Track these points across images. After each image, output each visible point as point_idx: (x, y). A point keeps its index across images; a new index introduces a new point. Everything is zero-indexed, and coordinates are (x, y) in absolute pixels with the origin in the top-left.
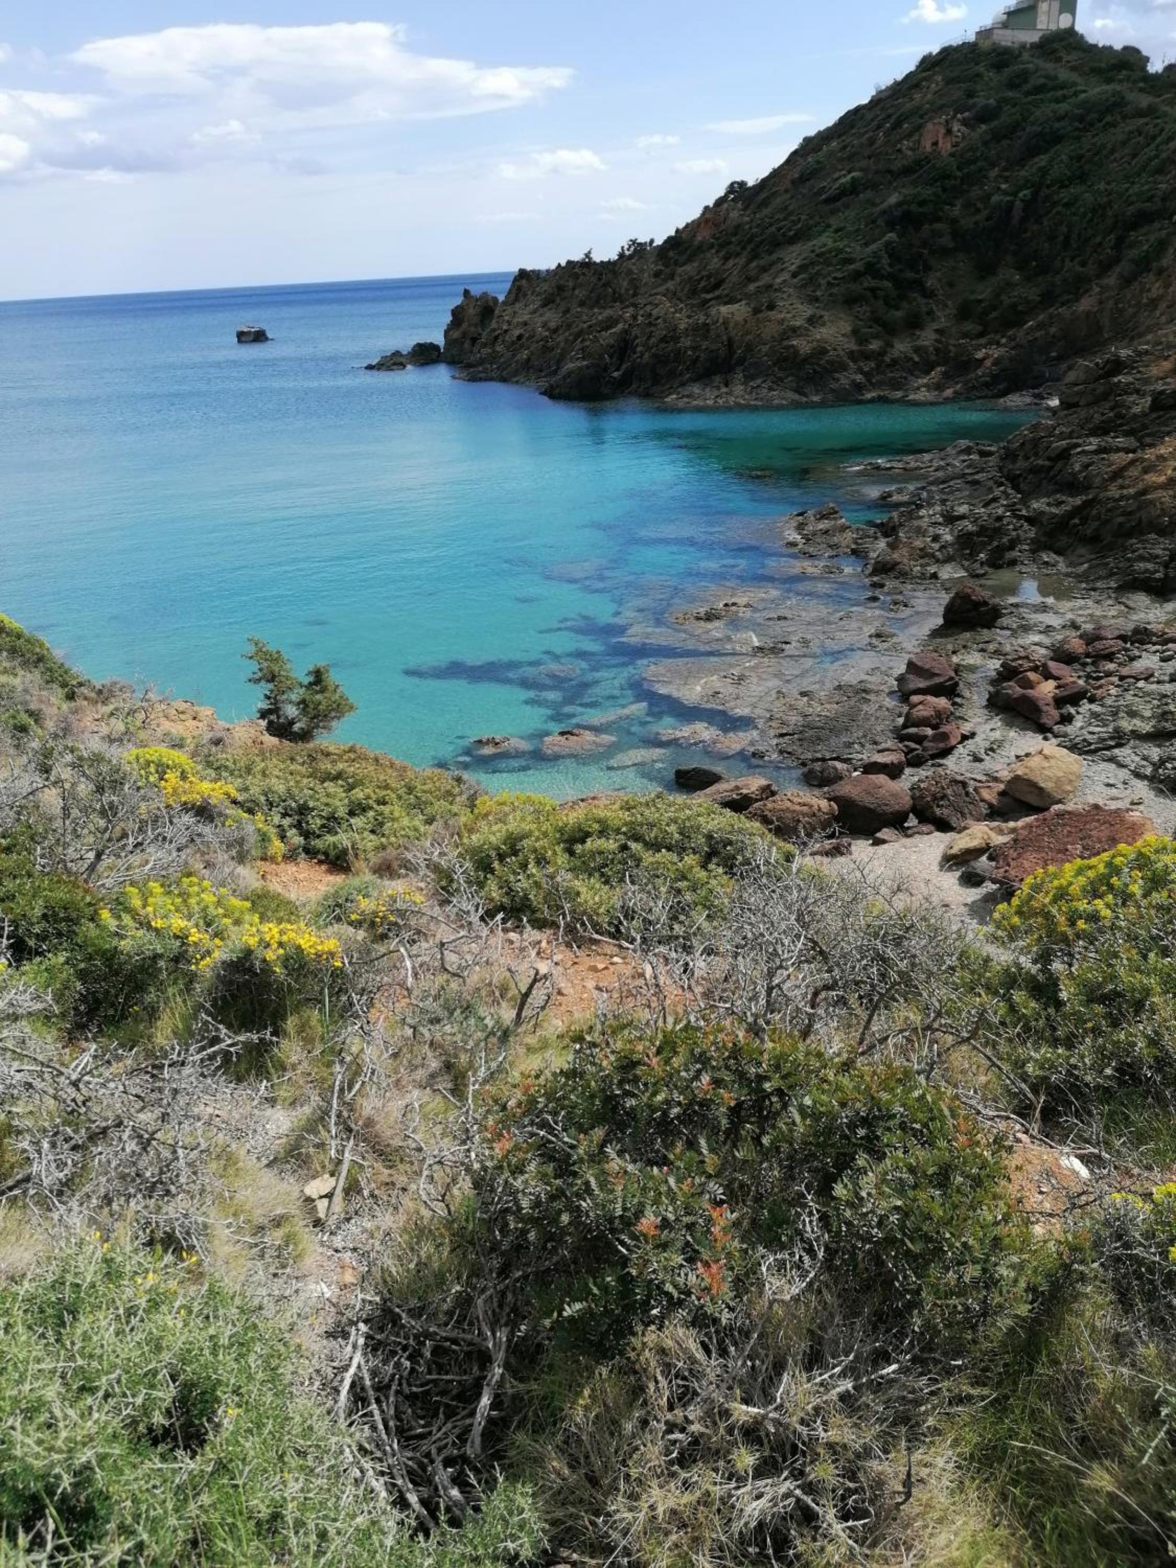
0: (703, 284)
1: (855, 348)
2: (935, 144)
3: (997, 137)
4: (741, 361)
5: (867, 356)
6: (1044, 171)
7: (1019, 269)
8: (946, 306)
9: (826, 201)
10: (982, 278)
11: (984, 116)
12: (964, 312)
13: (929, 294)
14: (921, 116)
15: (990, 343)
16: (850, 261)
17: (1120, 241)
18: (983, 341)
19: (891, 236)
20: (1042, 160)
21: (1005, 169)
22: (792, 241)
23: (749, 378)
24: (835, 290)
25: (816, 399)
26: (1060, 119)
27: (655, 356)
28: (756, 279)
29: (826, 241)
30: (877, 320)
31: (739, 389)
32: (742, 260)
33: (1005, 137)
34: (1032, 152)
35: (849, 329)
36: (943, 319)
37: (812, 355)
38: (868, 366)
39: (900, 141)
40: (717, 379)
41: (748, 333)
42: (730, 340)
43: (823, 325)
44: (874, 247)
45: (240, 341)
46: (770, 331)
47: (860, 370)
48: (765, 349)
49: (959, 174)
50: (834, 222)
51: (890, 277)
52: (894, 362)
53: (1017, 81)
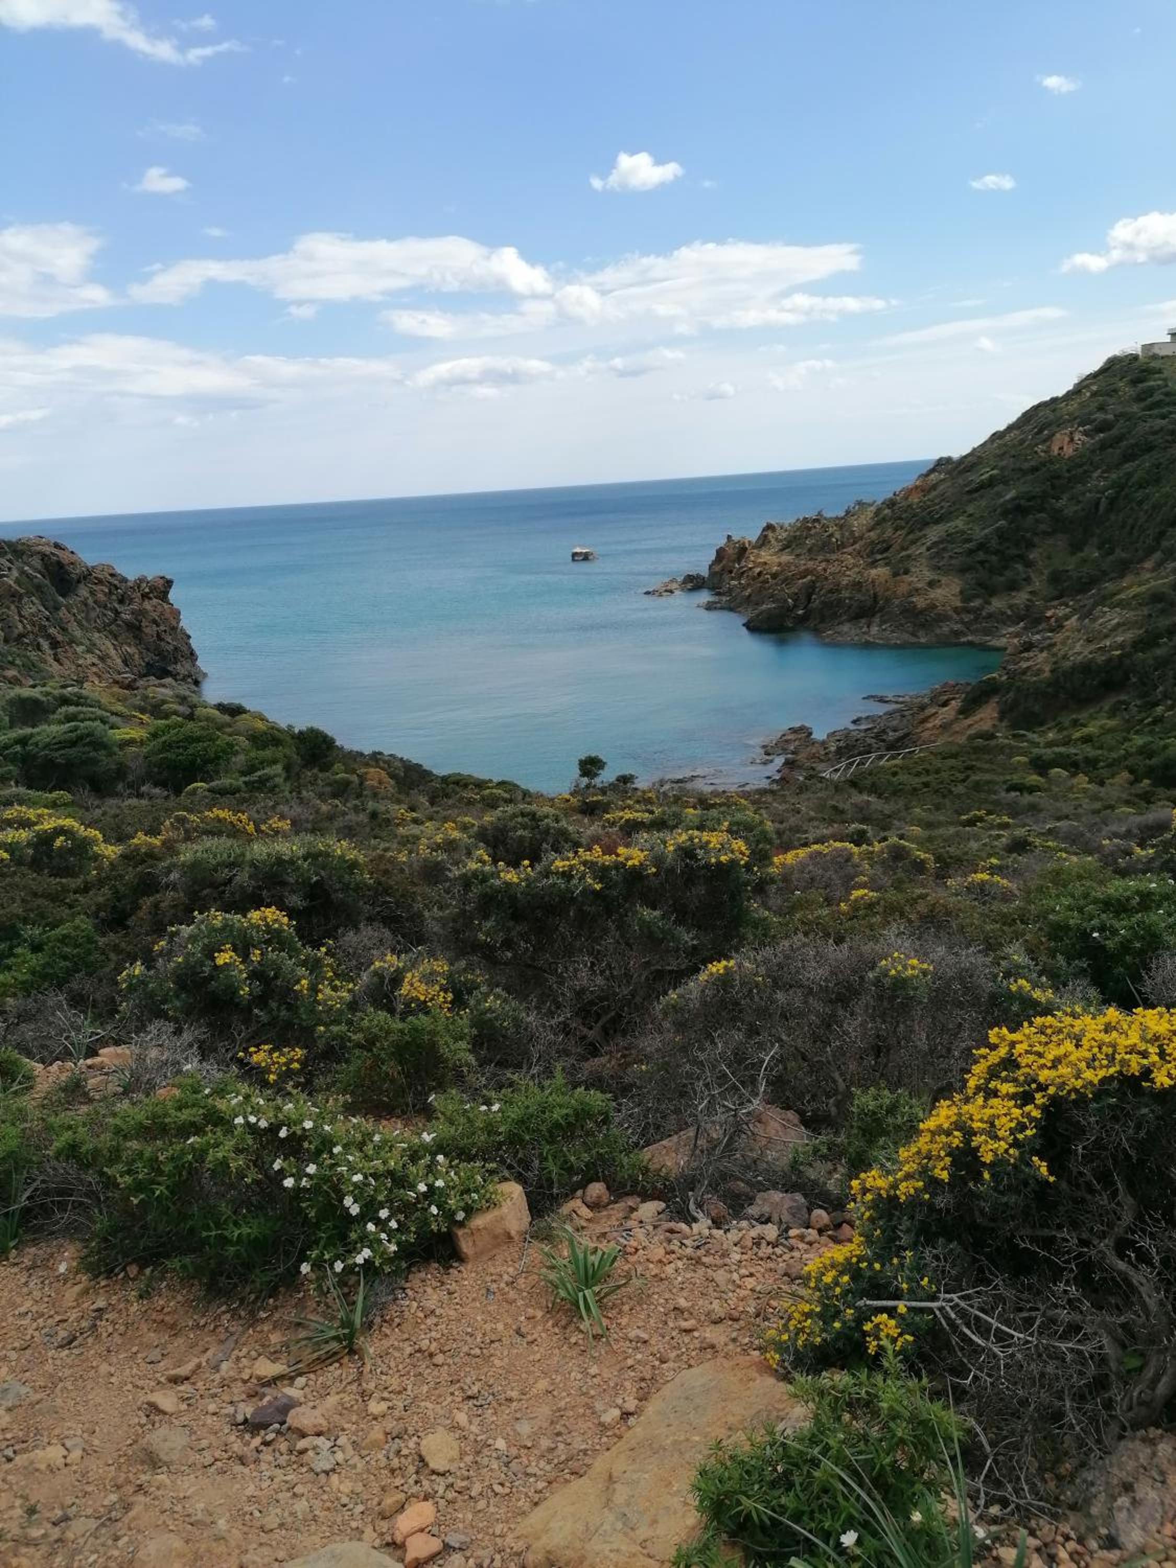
0: (879, 546)
1: (959, 604)
2: (1061, 448)
3: (1103, 446)
4: (881, 609)
5: (968, 611)
6: (1129, 475)
7: (1099, 548)
8: (1042, 573)
9: (969, 492)
10: (1073, 553)
11: (1104, 427)
12: (1056, 578)
13: (1029, 564)
14: (1059, 423)
15: (1061, 605)
16: (968, 540)
17: (1162, 534)
18: (1056, 603)
19: (1002, 522)
20: (1129, 467)
21: (1103, 472)
22: (937, 522)
23: (883, 622)
24: (953, 562)
25: (923, 640)
26: (1155, 433)
27: (823, 602)
28: (907, 549)
29: (959, 523)
30: (980, 584)
31: (874, 630)
32: (903, 532)
33: (1111, 446)
34: (1128, 457)
35: (958, 590)
36: (1038, 583)
37: (925, 609)
38: (967, 618)
39: (1036, 445)
40: (863, 621)
41: (888, 590)
42: (875, 595)
43: (940, 586)
44: (987, 531)
45: (573, 560)
46: (903, 589)
47: (962, 622)
48: (897, 602)
49: (1067, 475)
50: (970, 509)
51: (997, 552)
52: (990, 616)
53: (1143, 396)
